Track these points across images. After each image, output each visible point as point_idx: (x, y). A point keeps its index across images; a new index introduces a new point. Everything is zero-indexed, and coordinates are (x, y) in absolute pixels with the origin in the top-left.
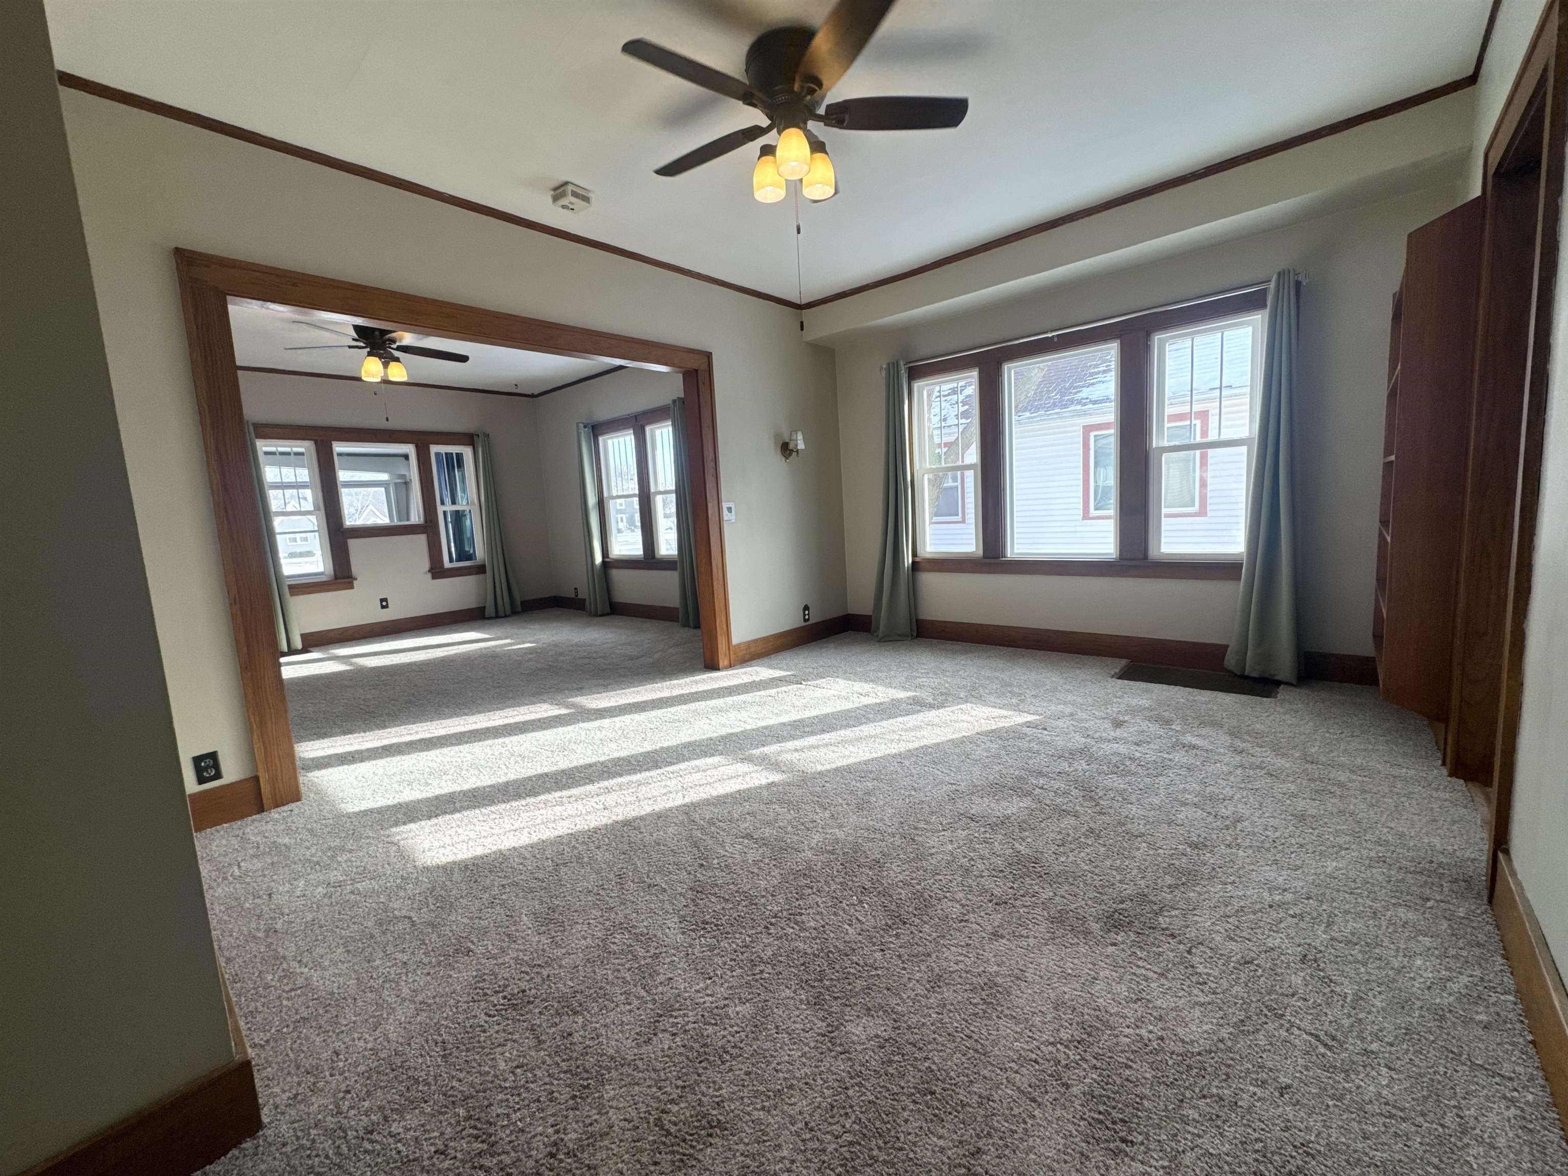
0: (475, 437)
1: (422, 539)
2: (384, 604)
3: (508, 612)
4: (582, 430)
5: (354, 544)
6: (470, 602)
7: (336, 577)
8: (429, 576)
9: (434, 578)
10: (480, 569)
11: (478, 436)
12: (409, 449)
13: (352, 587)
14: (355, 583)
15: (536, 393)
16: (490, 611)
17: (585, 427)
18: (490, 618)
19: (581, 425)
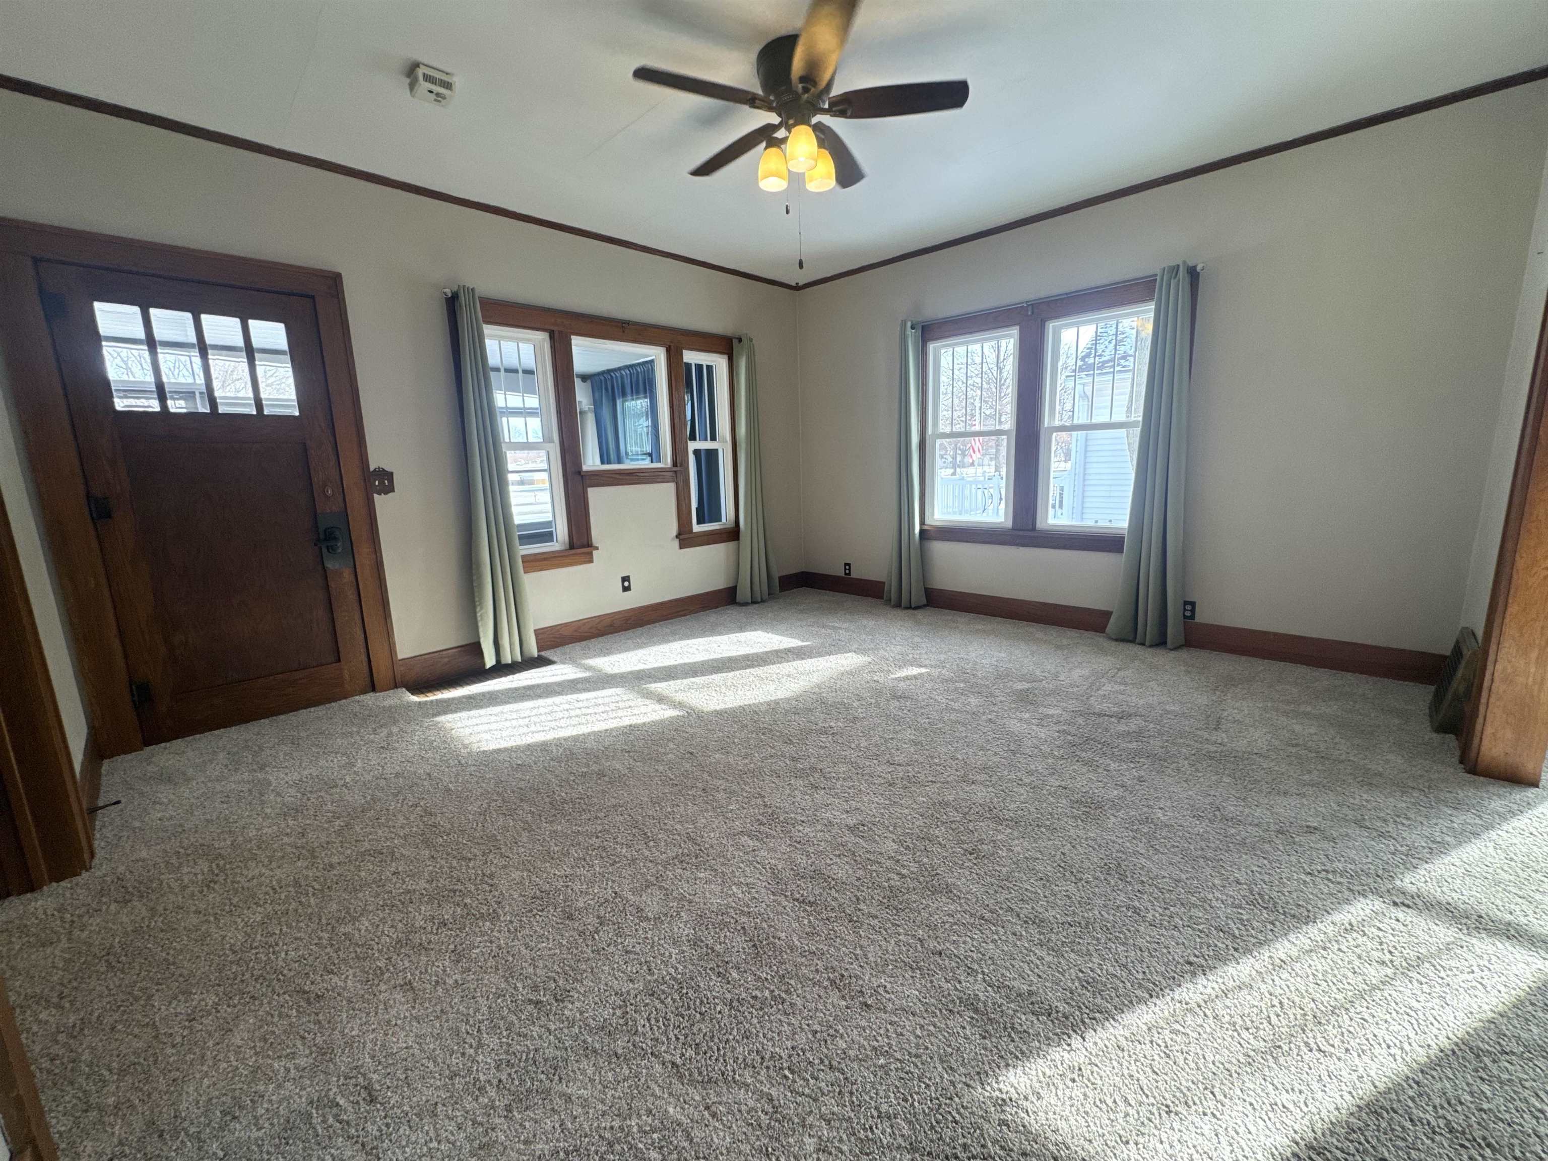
0: (735, 342)
1: (669, 489)
2: (626, 584)
3: (766, 596)
4: (909, 332)
5: (595, 495)
6: (718, 582)
7: (572, 546)
8: (676, 543)
9: (682, 547)
10: (733, 534)
11: (740, 340)
12: (657, 355)
13: (591, 561)
14: (595, 553)
15: (801, 283)
16: (744, 593)
17: (913, 328)
18: (745, 604)
19: (909, 324)
